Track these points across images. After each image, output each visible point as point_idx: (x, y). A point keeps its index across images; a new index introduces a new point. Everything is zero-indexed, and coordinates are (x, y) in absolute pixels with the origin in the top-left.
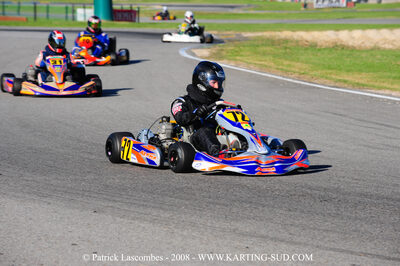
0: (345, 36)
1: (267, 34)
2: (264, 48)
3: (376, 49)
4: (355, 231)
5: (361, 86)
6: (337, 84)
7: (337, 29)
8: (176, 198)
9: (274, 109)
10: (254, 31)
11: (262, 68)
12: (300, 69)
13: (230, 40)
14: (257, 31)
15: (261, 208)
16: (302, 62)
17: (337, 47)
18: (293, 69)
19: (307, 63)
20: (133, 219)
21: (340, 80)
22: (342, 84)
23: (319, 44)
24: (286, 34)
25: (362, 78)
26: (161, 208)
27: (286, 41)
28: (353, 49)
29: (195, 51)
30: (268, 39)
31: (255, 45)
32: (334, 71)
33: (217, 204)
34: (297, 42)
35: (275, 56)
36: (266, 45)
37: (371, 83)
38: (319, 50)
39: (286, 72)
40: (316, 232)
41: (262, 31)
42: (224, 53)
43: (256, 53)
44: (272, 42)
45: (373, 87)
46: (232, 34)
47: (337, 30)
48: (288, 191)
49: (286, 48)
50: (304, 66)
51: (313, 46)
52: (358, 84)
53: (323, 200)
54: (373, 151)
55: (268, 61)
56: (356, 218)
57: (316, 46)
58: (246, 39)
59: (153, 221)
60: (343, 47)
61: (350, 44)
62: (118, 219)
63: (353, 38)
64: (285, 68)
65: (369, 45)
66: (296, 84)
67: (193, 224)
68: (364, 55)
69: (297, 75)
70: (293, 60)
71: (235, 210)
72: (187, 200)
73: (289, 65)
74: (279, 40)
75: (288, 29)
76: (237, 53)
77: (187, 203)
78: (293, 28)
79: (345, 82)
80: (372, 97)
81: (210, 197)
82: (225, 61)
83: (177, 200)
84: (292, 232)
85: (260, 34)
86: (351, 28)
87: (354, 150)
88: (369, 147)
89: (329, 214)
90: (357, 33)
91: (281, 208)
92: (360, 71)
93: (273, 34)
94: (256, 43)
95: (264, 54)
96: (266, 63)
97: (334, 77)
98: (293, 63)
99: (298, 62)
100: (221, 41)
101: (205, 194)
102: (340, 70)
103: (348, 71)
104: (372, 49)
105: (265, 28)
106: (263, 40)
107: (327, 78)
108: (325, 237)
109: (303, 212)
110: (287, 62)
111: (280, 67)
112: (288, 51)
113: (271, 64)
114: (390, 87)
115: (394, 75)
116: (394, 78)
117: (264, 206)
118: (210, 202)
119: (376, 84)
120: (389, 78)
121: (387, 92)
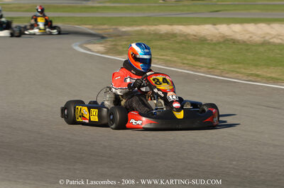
6: (250, 78)
12: (207, 64)
16: (205, 56)
17: (228, 42)
18: (198, 64)
19: (210, 57)
21: (252, 75)
22: (259, 79)
29: (89, 46)
32: (241, 65)
38: (215, 44)
39: (193, 67)
50: (209, 60)
51: (202, 41)
52: (271, 78)
55: (170, 56)
57: (206, 40)
60: (235, 42)
64: (191, 63)
65: (257, 39)
68: (261, 49)
70: (195, 55)
73: (194, 60)
79: (258, 76)
96: (168, 58)
97: (243, 71)
98: (196, 58)
99: (201, 56)
103: (256, 65)
107: (238, 72)
110: (190, 57)
111: (186, 62)
112: (184, 45)
113: (175, 59)
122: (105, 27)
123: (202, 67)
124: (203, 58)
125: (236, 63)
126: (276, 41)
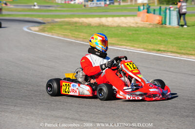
1: (67, 20)
3: (118, 27)
4: (110, 113)
5: (112, 44)
7: (100, 17)
8: (23, 100)
11: (65, 36)
12: (83, 36)
13: (48, 23)
16: (84, 33)
18: (80, 36)
19: (86, 33)
23: (92, 24)
24: (76, 20)
25: (113, 40)
27: (76, 23)
28: (108, 26)
31: (61, 25)
34: (81, 23)
35: (71, 30)
36: (67, 25)
38: (92, 27)
39: (76, 38)
40: (92, 115)
42: (46, 29)
44: (69, 24)
45: (118, 45)
49: (76, 26)
50: (85, 35)
56: (111, 108)
57: (90, 25)
58: (56, 22)
61: (107, 24)
63: (108, 21)
64: (76, 36)
65: (115, 25)
66: (81, 44)
67: (32, 113)
68: (113, 29)
69: (82, 39)
70: (79, 32)
71: (53, 105)
72: (29, 101)
73: (78, 35)
75: (77, 17)
77: (29, 102)
81: (40, 100)
83: (24, 102)
84: (81, 115)
86: (106, 16)
91: (75, 103)
95: (66, 29)
96: (67, 34)
98: (79, 34)
100: (44, 23)
101: (37, 98)
105: (66, 17)
108: (96, 117)
109: (86, 105)
110: (77, 33)
112: (77, 27)
113: (69, 34)
114: (126, 44)
115: (127, 39)
116: (128, 40)
117: (67, 103)
118: (40, 102)
119: (119, 43)
120: (125, 40)
121: (125, 47)
122: (49, 19)
123: (81, 38)
124: (82, 34)
126: (124, 25)
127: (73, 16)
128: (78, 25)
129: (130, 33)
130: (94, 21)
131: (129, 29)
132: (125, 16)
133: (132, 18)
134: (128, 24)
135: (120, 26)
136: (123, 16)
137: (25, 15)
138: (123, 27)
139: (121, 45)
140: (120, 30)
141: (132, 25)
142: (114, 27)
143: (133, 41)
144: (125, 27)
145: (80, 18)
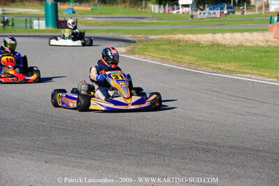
0: (219, 37)
1: (166, 37)
2: (164, 47)
3: (240, 46)
5: (230, 72)
6: (214, 71)
8: (103, 151)
9: (171, 89)
10: (157, 35)
11: (163, 60)
12: (189, 60)
13: (140, 41)
14: (159, 34)
15: (162, 157)
16: (190, 55)
17: (215, 45)
18: (183, 60)
19: (193, 56)
20: (73, 167)
21: (216, 68)
22: (218, 71)
23: (202, 43)
24: (179, 36)
25: (232, 66)
26: (93, 159)
27: (179, 41)
28: (225, 46)
30: (167, 40)
31: (158, 44)
32: (212, 62)
33: (132, 155)
34: (187, 41)
35: (172, 51)
36: (165, 44)
37: (237, 70)
38: (202, 47)
39: (179, 63)
41: (162, 34)
42: (136, 50)
43: (159, 50)
44: (169, 42)
45: (239, 72)
46: (142, 37)
47: (214, 34)
48: (181, 146)
49: (179, 46)
50: (192, 58)
51: (197, 45)
52: (229, 70)
53: (206, 151)
54: (239, 117)
55: (167, 55)
56: (228, 163)
57: (200, 44)
58: (152, 40)
59: (87, 168)
60: (218, 45)
61: (223, 43)
62: (63, 167)
63: (225, 39)
64: (178, 60)
65: (236, 43)
66: (186, 71)
67: (115, 170)
68: (232, 50)
69: (186, 65)
71: (144, 159)
72: (111, 153)
73: (181, 58)
74: (174, 40)
75: (180, 33)
76: (145, 50)
77: (111, 155)
78: (184, 32)
79: (220, 69)
80: (238, 80)
82: (137, 55)
83: (104, 153)
85: (160, 37)
86: (223, 32)
87: (226, 116)
88: (236, 114)
89: (209, 161)
90: (228, 36)
91: (175, 157)
92: (230, 61)
93: (170, 36)
94: (158, 43)
95: (164, 50)
96: (165, 57)
97: (212, 65)
99: (187, 55)
100: (134, 42)
102: (217, 60)
103: (222, 61)
104: (238, 46)
105: (164, 32)
106: (163, 40)
107: (207, 67)
109: (191, 160)
110: (181, 56)
111: (175, 59)
113: (169, 57)
114: (250, 72)
115: (253, 64)
116: (253, 66)
117: (164, 156)
118: (127, 154)
119: (241, 70)
120: (250, 66)
121: (249, 76)
125: (209, 60)
126: (248, 44)
127: (175, 31)
128: (181, 44)
129: (257, 55)
130: (206, 38)
131: (256, 49)
132: (251, 31)
133: (261, 34)
134: (255, 43)
135: (243, 46)
136: (247, 31)
137: (108, 31)
138: (246, 47)
139: (243, 73)
140: (242, 51)
141: (261, 44)
142: (235, 47)
143: (262, 67)
144: (251, 47)
145: (184, 34)
